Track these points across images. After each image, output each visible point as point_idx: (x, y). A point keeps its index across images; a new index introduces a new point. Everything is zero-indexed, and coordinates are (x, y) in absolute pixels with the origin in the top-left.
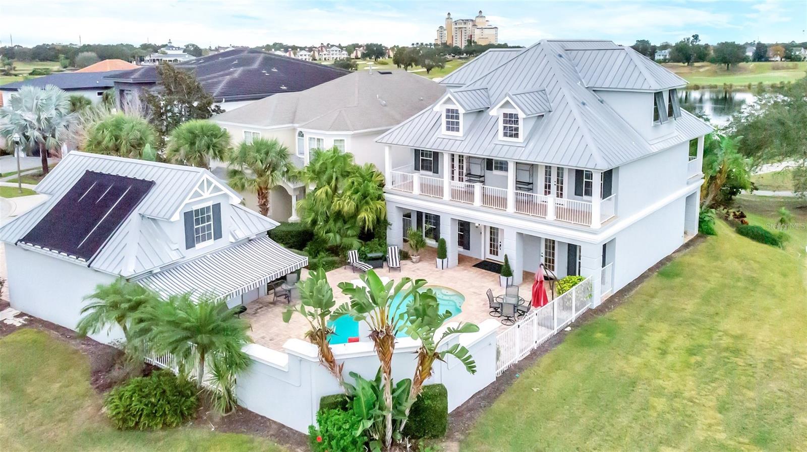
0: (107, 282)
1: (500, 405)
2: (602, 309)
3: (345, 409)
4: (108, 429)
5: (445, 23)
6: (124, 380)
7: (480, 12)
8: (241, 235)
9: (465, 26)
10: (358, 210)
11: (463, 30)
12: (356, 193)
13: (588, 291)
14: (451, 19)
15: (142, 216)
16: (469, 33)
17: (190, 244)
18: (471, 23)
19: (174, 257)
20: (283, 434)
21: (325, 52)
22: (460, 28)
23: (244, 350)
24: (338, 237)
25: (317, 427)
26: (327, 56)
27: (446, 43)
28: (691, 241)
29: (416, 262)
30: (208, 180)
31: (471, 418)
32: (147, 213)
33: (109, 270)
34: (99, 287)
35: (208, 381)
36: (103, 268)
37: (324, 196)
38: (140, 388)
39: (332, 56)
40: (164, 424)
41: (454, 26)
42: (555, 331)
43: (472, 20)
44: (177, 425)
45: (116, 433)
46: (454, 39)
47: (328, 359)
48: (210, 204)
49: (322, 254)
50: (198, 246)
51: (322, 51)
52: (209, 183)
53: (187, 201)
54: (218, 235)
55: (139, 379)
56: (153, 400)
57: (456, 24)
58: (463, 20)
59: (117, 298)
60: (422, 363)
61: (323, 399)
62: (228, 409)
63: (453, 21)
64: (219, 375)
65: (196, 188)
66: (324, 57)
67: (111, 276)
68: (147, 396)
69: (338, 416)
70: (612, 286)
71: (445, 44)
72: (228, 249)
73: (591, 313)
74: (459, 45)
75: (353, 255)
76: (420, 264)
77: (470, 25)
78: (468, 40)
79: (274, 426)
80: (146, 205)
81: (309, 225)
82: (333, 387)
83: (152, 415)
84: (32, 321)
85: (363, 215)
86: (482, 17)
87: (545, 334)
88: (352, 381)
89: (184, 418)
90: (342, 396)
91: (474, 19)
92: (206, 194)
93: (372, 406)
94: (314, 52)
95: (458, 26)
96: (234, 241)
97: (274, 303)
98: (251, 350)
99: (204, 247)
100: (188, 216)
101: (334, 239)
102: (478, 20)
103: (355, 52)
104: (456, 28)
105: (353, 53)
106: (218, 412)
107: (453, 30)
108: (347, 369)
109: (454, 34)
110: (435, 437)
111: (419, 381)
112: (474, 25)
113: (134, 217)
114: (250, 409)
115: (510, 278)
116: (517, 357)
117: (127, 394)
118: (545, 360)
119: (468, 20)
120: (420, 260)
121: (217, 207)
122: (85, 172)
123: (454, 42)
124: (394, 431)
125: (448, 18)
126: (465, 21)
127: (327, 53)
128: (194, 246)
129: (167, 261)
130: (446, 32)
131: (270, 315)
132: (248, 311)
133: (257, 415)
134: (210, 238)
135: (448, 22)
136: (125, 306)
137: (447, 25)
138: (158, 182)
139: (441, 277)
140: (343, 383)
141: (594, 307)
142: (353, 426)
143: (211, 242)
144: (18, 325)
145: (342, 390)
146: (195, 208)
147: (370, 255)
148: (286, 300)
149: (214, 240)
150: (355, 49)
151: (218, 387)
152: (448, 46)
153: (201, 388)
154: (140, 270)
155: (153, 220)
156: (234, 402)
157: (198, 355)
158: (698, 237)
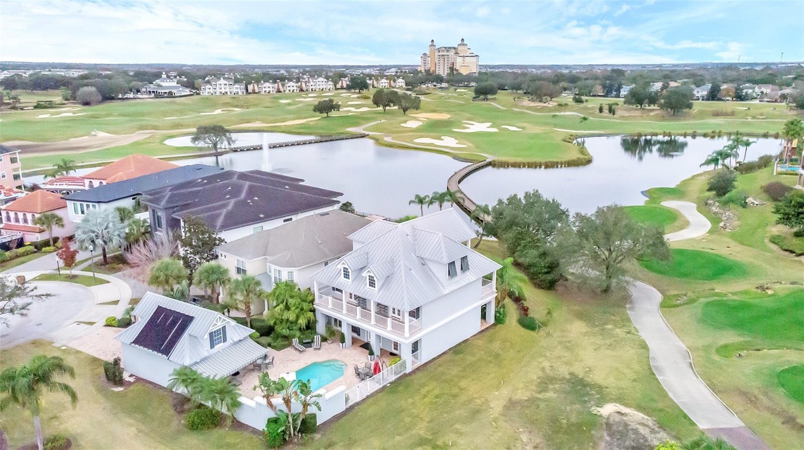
0: (178, 368)
1: (343, 420)
2: (410, 374)
3: (276, 423)
4: (186, 429)
5: (428, 50)
6: (189, 410)
7: (463, 40)
8: (236, 339)
9: (448, 54)
10: (298, 317)
11: (446, 57)
12: (298, 308)
13: (404, 365)
14: (435, 46)
15: (190, 335)
16: (451, 61)
17: (212, 346)
18: (453, 50)
19: (206, 354)
20: (255, 431)
21: (312, 83)
22: (443, 55)
23: (238, 400)
24: (288, 331)
25: (266, 429)
26: (314, 87)
27: (429, 70)
28: (487, 328)
29: (330, 344)
30: (220, 317)
31: (329, 426)
32: (192, 334)
33: (178, 362)
34: (175, 370)
35: (224, 410)
36: (175, 361)
37: (279, 311)
38: (197, 414)
39: (318, 87)
40: (208, 427)
41: (437, 54)
42: (381, 386)
43: (454, 48)
44: (213, 428)
45: (190, 431)
46: (437, 67)
47: (270, 404)
48: (221, 327)
49: (280, 339)
50: (216, 347)
51: (310, 82)
52: (220, 318)
53: (211, 328)
54: (225, 340)
55: (197, 410)
56: (203, 419)
57: (439, 51)
58: (445, 48)
59: (185, 377)
60: (304, 407)
61: (269, 419)
62: (233, 422)
63: (437, 48)
64: (229, 410)
65: (215, 322)
66: (311, 87)
67: (180, 364)
68: (201, 417)
69: (273, 425)
70: (421, 361)
71: (428, 72)
72: (230, 346)
73: (406, 375)
74: (441, 73)
75: (295, 341)
76: (332, 345)
77: (452, 53)
78: (450, 67)
79: (252, 429)
80: (191, 329)
81: (272, 324)
82: (272, 415)
83: (203, 424)
84: (138, 379)
85: (300, 321)
86: (464, 45)
87: (378, 387)
88: (279, 413)
89: (216, 425)
90: (276, 418)
91: (456, 47)
92: (219, 324)
93: (285, 422)
94: (301, 83)
95: (441, 53)
96: (232, 342)
97: (253, 370)
98: (242, 399)
99: (219, 347)
100: (211, 335)
101: (285, 332)
102: (460, 48)
103: (340, 82)
104: (439, 55)
105: (338, 83)
106: (229, 422)
107: (436, 57)
108: (277, 408)
109: (437, 61)
110: (311, 433)
111: (303, 413)
112: (457, 53)
113: (185, 335)
114: (242, 422)
115: (373, 356)
116: (358, 399)
117: (192, 416)
118: (371, 400)
119: (450, 48)
120: (332, 342)
121: (224, 328)
122: (157, 307)
123: (437, 69)
124: (294, 430)
125: (431, 45)
126: (448, 49)
127: (313, 84)
128: (214, 347)
129: (203, 357)
130: (429, 59)
131: (251, 377)
132: (241, 374)
133: (244, 424)
134: (221, 342)
135: (431, 49)
136: (189, 381)
137: (431, 51)
138: (196, 317)
139: (340, 354)
140: (276, 414)
141: (407, 373)
142: (278, 429)
143: (222, 344)
144: (132, 381)
145: (276, 416)
146: (214, 330)
147: (304, 341)
148: (259, 368)
149: (224, 342)
150: (340, 80)
151: (229, 414)
152: (430, 74)
153: (222, 414)
154: (192, 362)
155: (195, 337)
156: (236, 419)
157: (220, 402)
158: (494, 325)
